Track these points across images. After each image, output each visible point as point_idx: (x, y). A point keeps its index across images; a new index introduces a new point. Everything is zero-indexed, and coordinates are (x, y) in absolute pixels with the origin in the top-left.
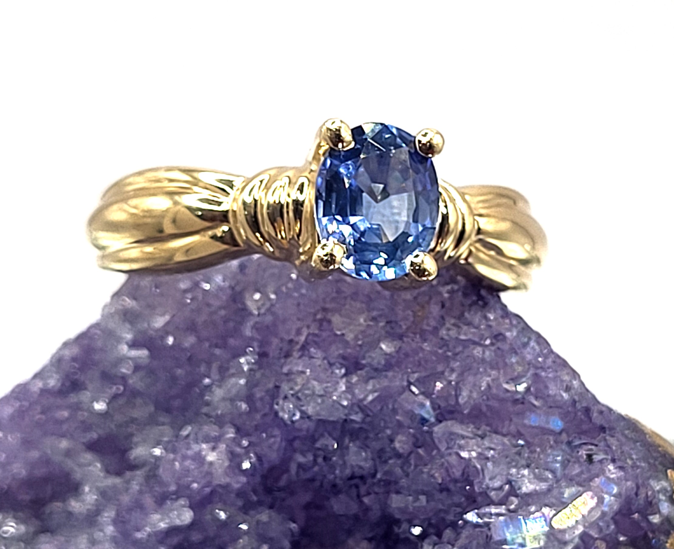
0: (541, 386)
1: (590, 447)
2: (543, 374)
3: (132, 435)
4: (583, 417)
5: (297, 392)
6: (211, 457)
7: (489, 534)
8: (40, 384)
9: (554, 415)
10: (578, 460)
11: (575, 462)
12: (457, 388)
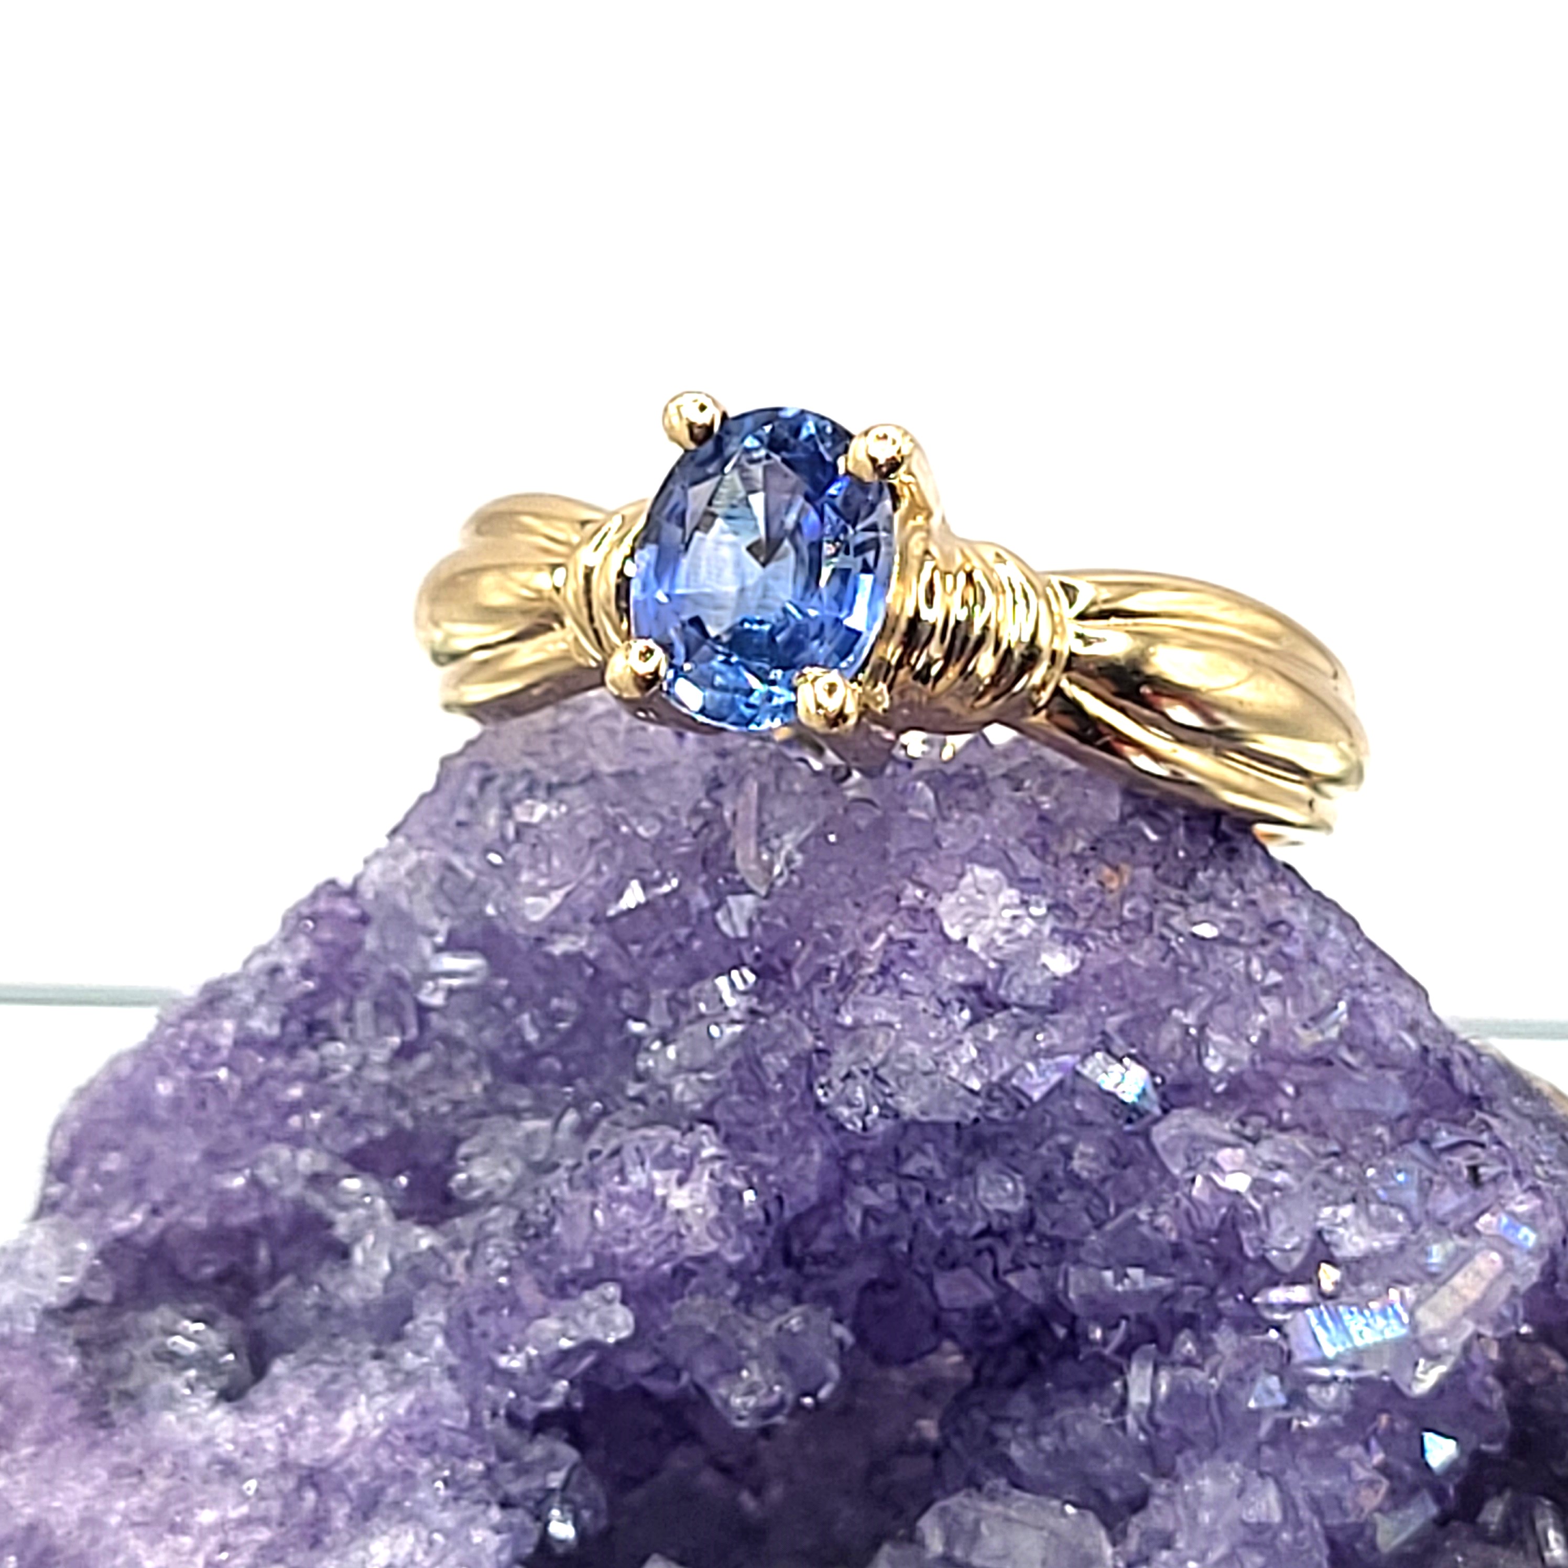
1: (1473, 1150)
2: (1367, 999)
3: (457, 1139)
4: (1443, 1083)
5: (877, 1067)
6: (680, 1199)
7: (1285, 1347)
10: (1451, 1180)
11: (1444, 1184)
12: (1201, 1041)
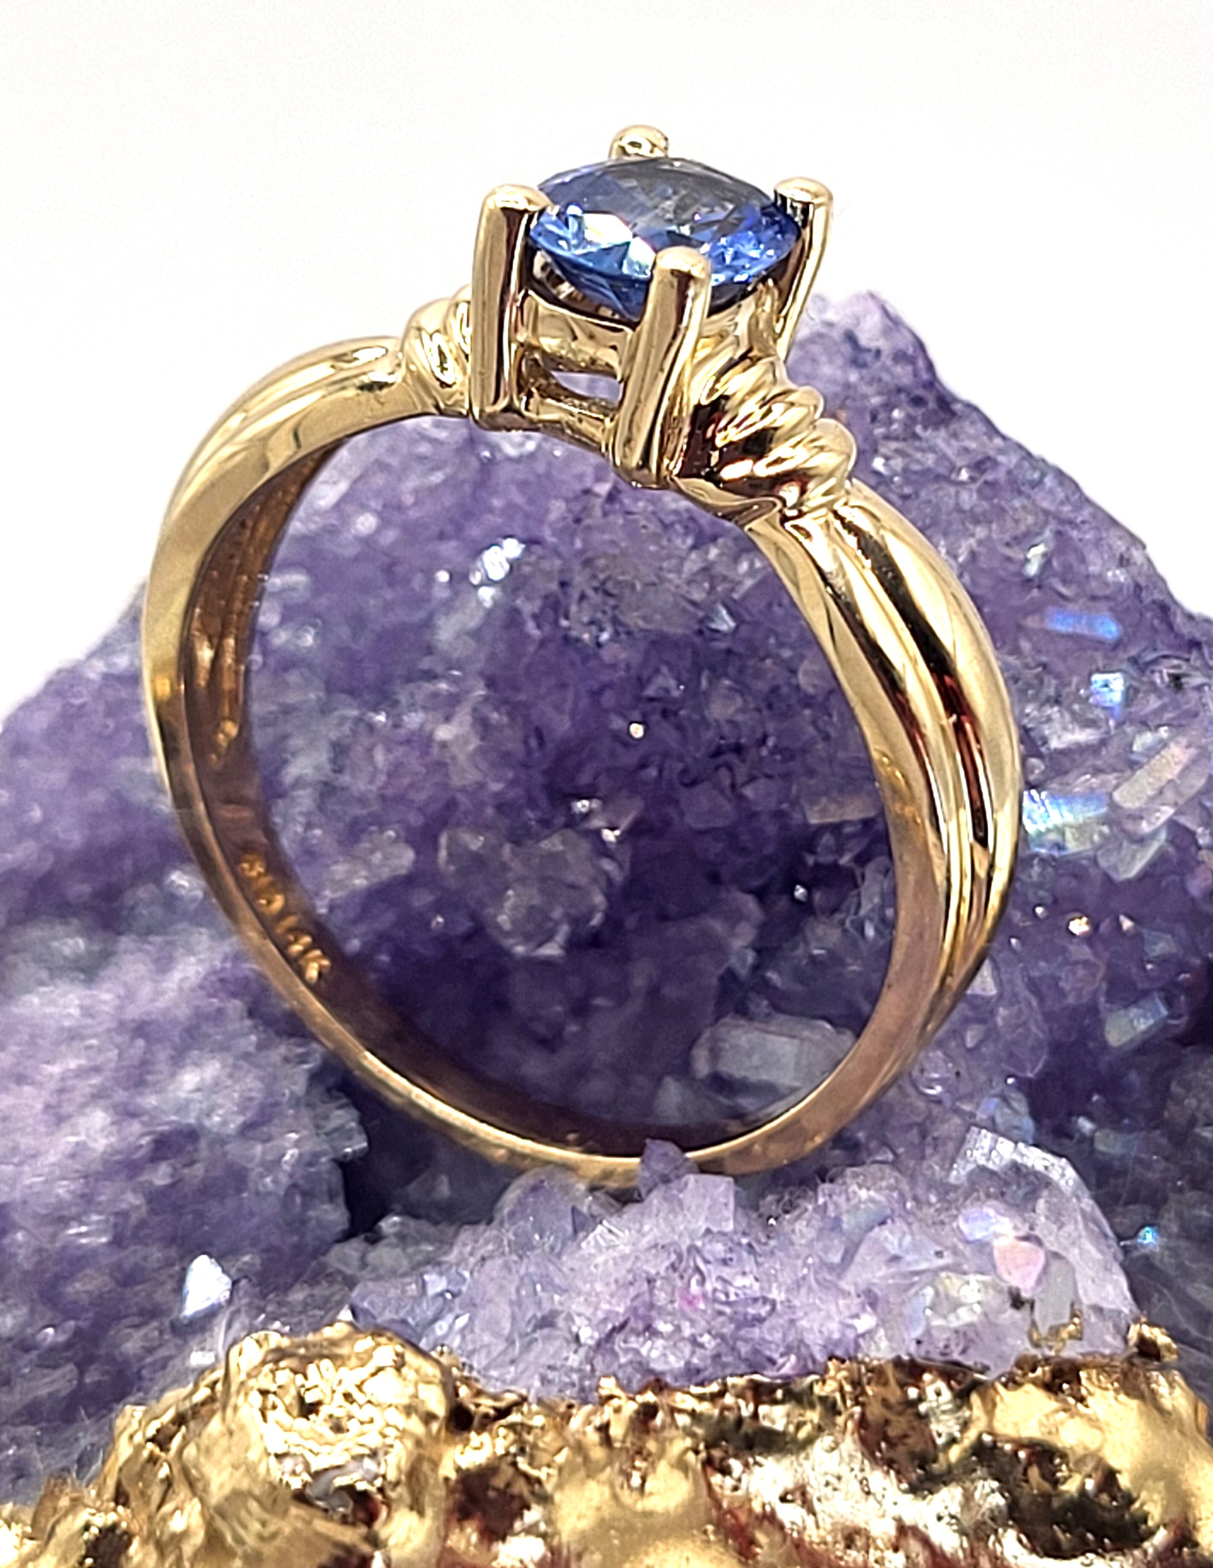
0: (1072, 558)
1: (1175, 662)
2: (1074, 534)
3: (285, 737)
4: (1156, 622)
5: (604, 583)
8: (99, 666)
9: (1098, 611)
10: (1154, 688)
11: (1148, 692)
